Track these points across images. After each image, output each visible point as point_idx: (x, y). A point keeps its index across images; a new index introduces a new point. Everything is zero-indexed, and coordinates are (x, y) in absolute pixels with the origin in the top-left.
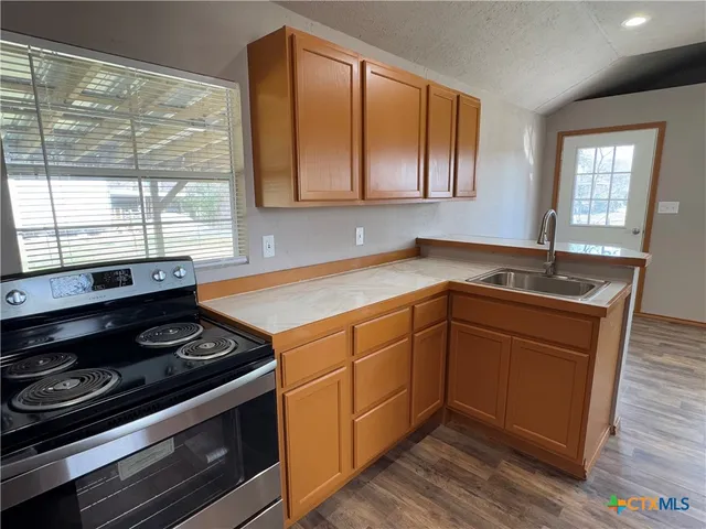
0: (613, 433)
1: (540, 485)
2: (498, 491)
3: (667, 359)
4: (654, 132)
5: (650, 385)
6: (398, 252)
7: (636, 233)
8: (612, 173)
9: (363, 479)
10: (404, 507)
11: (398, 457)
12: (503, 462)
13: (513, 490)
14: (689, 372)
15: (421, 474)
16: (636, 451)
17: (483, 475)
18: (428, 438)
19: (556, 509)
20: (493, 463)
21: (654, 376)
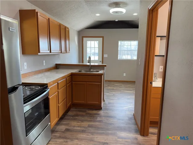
0: (104, 101)
1: (95, 112)
2: (88, 115)
3: (109, 88)
4: (101, 39)
5: (108, 92)
6: (52, 67)
7: (100, 62)
8: (94, 48)
9: (58, 122)
10: (71, 123)
11: (64, 117)
12: (87, 111)
13: (91, 114)
14: (113, 89)
15: (72, 117)
16: (108, 103)
17: (84, 114)
18: (69, 112)
19: (99, 114)
20: (85, 111)
21: (108, 91)
